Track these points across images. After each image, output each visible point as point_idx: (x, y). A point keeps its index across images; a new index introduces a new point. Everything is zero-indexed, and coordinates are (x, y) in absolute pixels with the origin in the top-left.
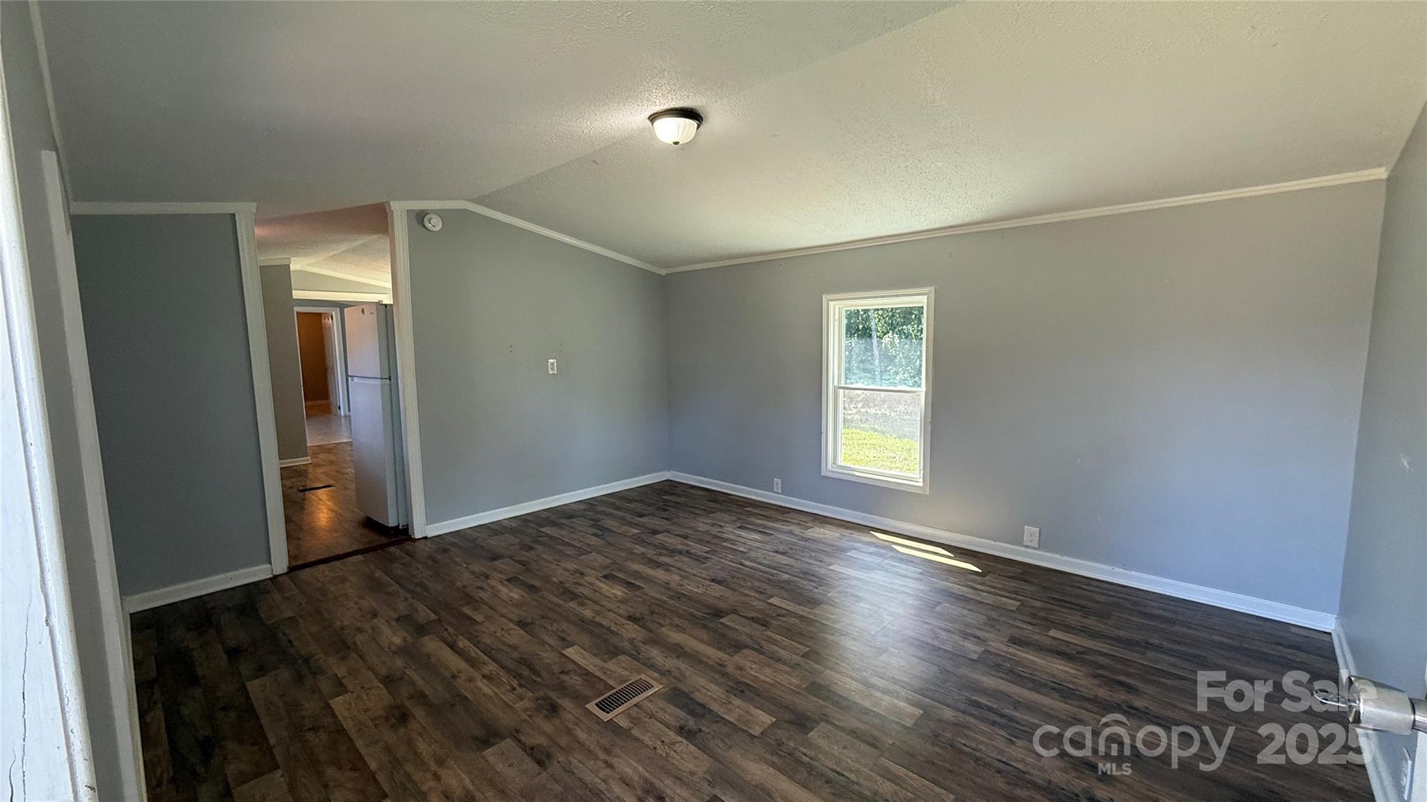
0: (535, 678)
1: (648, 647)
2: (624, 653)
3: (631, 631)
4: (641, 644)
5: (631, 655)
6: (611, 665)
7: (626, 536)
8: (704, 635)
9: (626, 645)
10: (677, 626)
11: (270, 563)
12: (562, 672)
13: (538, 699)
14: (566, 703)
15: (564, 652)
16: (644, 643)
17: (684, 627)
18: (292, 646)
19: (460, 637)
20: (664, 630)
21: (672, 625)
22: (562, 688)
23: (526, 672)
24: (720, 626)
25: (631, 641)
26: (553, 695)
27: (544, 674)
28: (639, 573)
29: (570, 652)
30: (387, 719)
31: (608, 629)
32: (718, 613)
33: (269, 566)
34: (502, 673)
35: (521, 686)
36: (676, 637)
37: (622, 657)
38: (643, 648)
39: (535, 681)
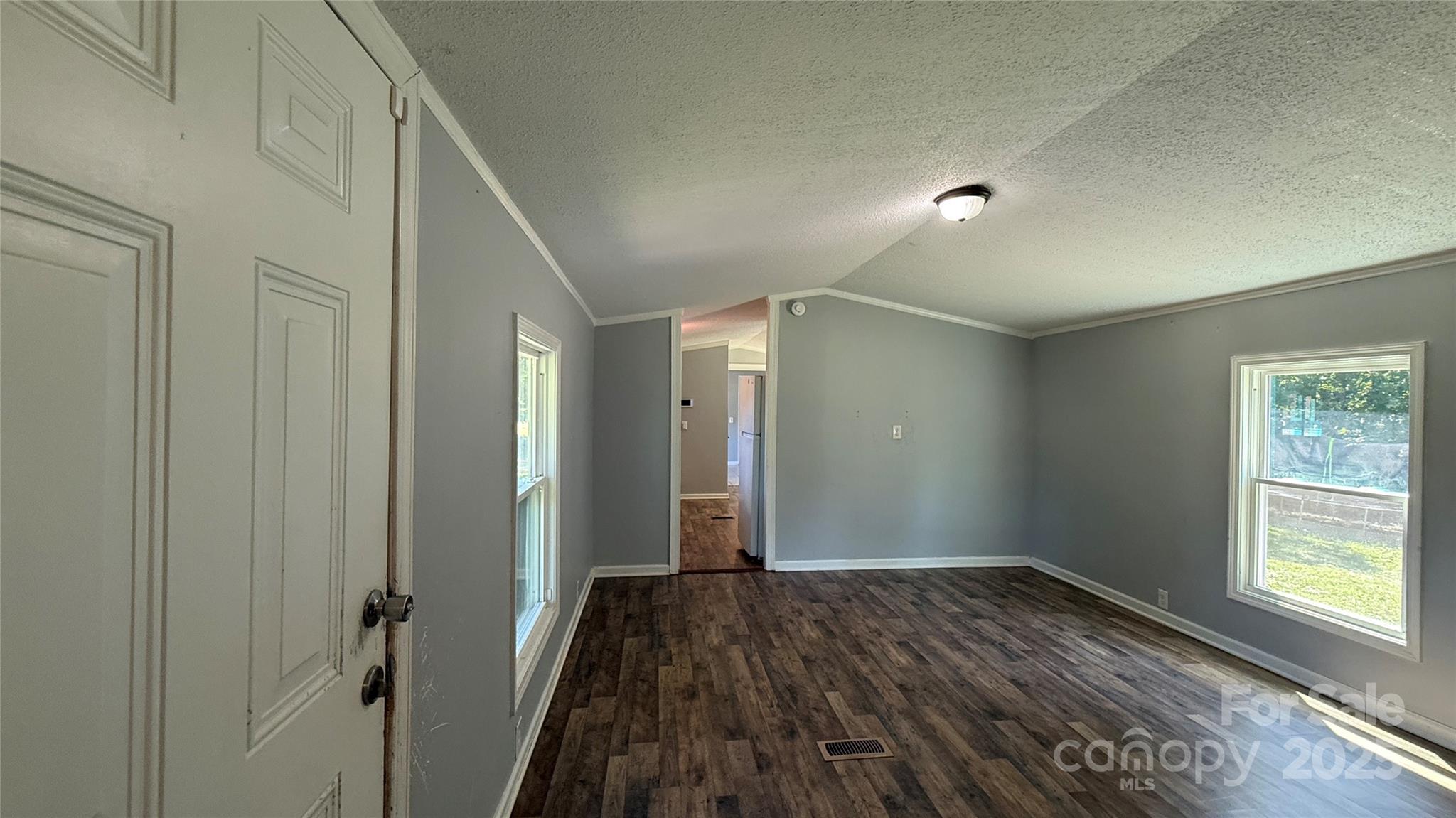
0: (791, 704)
1: (901, 717)
2: (876, 713)
3: (895, 698)
4: (896, 712)
5: (880, 718)
6: (858, 720)
7: (944, 612)
8: (966, 728)
9: (883, 708)
10: (943, 709)
11: (669, 564)
12: (815, 709)
13: (784, 721)
14: (804, 734)
15: (826, 694)
16: (899, 712)
17: (950, 713)
18: (658, 624)
19: (757, 654)
20: (927, 709)
21: (937, 707)
22: (807, 720)
23: (787, 697)
24: (990, 726)
25: (890, 706)
26: (797, 722)
27: (800, 704)
28: (936, 650)
29: (831, 696)
30: (683, 692)
31: (875, 689)
32: (996, 714)
33: (667, 566)
34: (771, 691)
35: (778, 706)
36: (935, 719)
37: (873, 717)
38: (896, 716)
39: (790, 707)
